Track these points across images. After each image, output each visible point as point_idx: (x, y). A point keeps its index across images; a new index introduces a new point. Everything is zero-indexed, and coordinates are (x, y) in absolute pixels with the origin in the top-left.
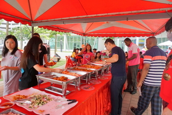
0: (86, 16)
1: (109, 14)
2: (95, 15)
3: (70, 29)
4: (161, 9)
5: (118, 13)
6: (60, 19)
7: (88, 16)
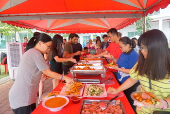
0: (66, 12)
1: (89, 12)
2: (76, 12)
3: (35, 25)
4: (130, 11)
5: (97, 11)
6: (36, 14)
7: (68, 12)
